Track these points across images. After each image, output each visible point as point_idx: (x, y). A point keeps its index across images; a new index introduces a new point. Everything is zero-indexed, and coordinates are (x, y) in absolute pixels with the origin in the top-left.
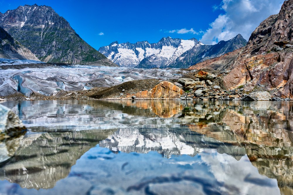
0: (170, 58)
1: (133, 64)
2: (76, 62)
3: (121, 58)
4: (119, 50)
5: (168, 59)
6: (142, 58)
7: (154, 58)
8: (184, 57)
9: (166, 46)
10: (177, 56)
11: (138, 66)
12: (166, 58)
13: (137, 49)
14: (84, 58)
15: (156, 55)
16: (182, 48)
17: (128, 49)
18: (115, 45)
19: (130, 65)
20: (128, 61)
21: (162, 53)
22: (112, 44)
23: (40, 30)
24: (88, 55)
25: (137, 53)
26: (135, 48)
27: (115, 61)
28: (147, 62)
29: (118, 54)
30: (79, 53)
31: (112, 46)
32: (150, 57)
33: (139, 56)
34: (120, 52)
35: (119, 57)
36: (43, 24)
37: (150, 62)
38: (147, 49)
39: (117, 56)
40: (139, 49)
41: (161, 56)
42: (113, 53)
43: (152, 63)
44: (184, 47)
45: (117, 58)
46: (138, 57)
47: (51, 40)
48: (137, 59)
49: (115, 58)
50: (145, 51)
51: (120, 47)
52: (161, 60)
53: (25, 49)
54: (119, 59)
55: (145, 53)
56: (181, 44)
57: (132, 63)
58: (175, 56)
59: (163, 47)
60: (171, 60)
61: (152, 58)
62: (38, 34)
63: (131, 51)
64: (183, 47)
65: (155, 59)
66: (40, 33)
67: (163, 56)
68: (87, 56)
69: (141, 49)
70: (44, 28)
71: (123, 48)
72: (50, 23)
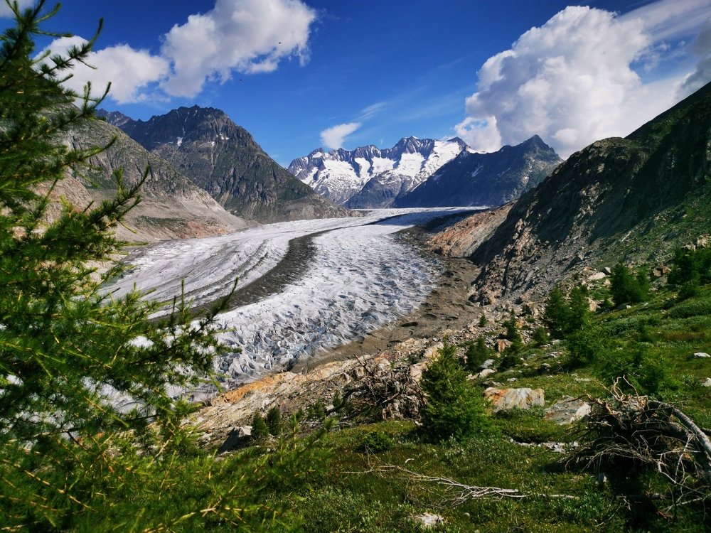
0: (416, 177)
1: (352, 188)
2: (268, 202)
3: (330, 178)
4: (326, 163)
5: (413, 178)
6: (366, 177)
7: (387, 177)
8: (440, 176)
9: (409, 154)
10: (428, 173)
11: (360, 192)
12: (410, 177)
13: (358, 160)
14: (280, 195)
15: (391, 171)
16: (436, 156)
17: (342, 161)
18: (319, 155)
19: (345, 190)
20: (341, 183)
21: (400, 167)
22: (314, 152)
23: (208, 150)
24: (286, 188)
25: (357, 168)
26: (353, 160)
27: (320, 184)
28: (375, 185)
29: (325, 171)
30: (273, 186)
31: (314, 156)
32: (380, 176)
33: (361, 173)
34: (327, 168)
35: (327, 177)
36: (212, 140)
37: (382, 186)
38: (375, 159)
39: (322, 174)
40: (361, 161)
41: (401, 172)
42: (315, 170)
43: (385, 187)
44: (441, 154)
45: (324, 178)
46: (358, 175)
47: (226, 166)
48: (358, 180)
49: (319, 178)
50: (371, 163)
51: (326, 158)
52: (400, 180)
53: (201, 190)
54: (326, 180)
55: (372, 168)
56: (435, 149)
57: (349, 186)
58: (425, 172)
59: (404, 155)
60: (418, 180)
61: (384, 177)
62: (205, 157)
63: (346, 165)
64: (438, 155)
65: (390, 179)
66: (209, 156)
67: (404, 173)
68: (285, 190)
69: (363, 159)
70: (215, 147)
71: (333, 159)
72: (223, 138)
